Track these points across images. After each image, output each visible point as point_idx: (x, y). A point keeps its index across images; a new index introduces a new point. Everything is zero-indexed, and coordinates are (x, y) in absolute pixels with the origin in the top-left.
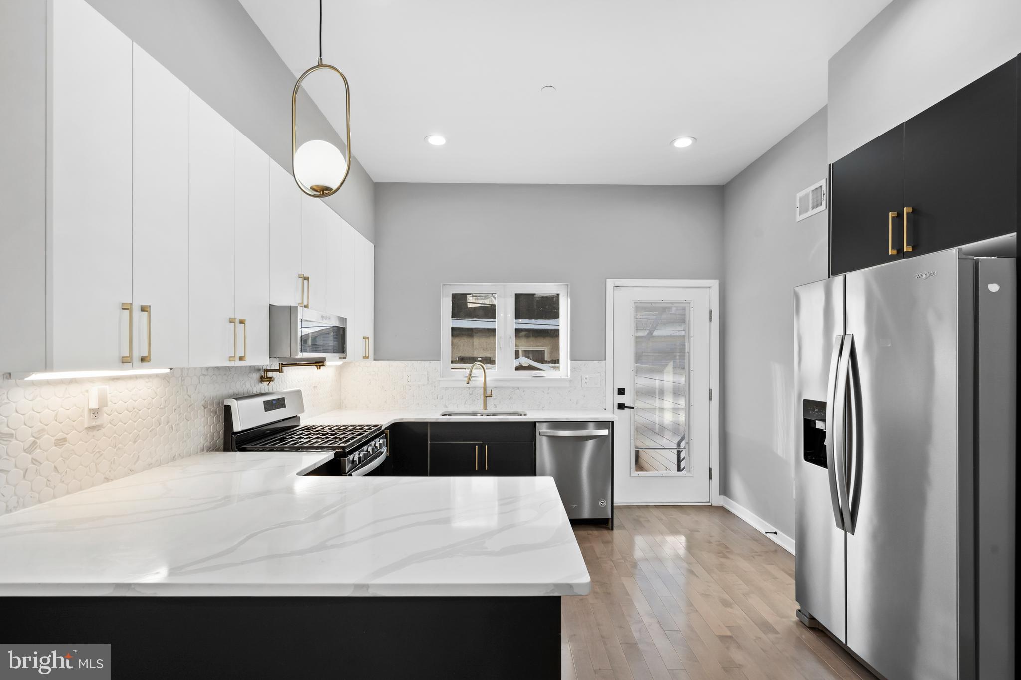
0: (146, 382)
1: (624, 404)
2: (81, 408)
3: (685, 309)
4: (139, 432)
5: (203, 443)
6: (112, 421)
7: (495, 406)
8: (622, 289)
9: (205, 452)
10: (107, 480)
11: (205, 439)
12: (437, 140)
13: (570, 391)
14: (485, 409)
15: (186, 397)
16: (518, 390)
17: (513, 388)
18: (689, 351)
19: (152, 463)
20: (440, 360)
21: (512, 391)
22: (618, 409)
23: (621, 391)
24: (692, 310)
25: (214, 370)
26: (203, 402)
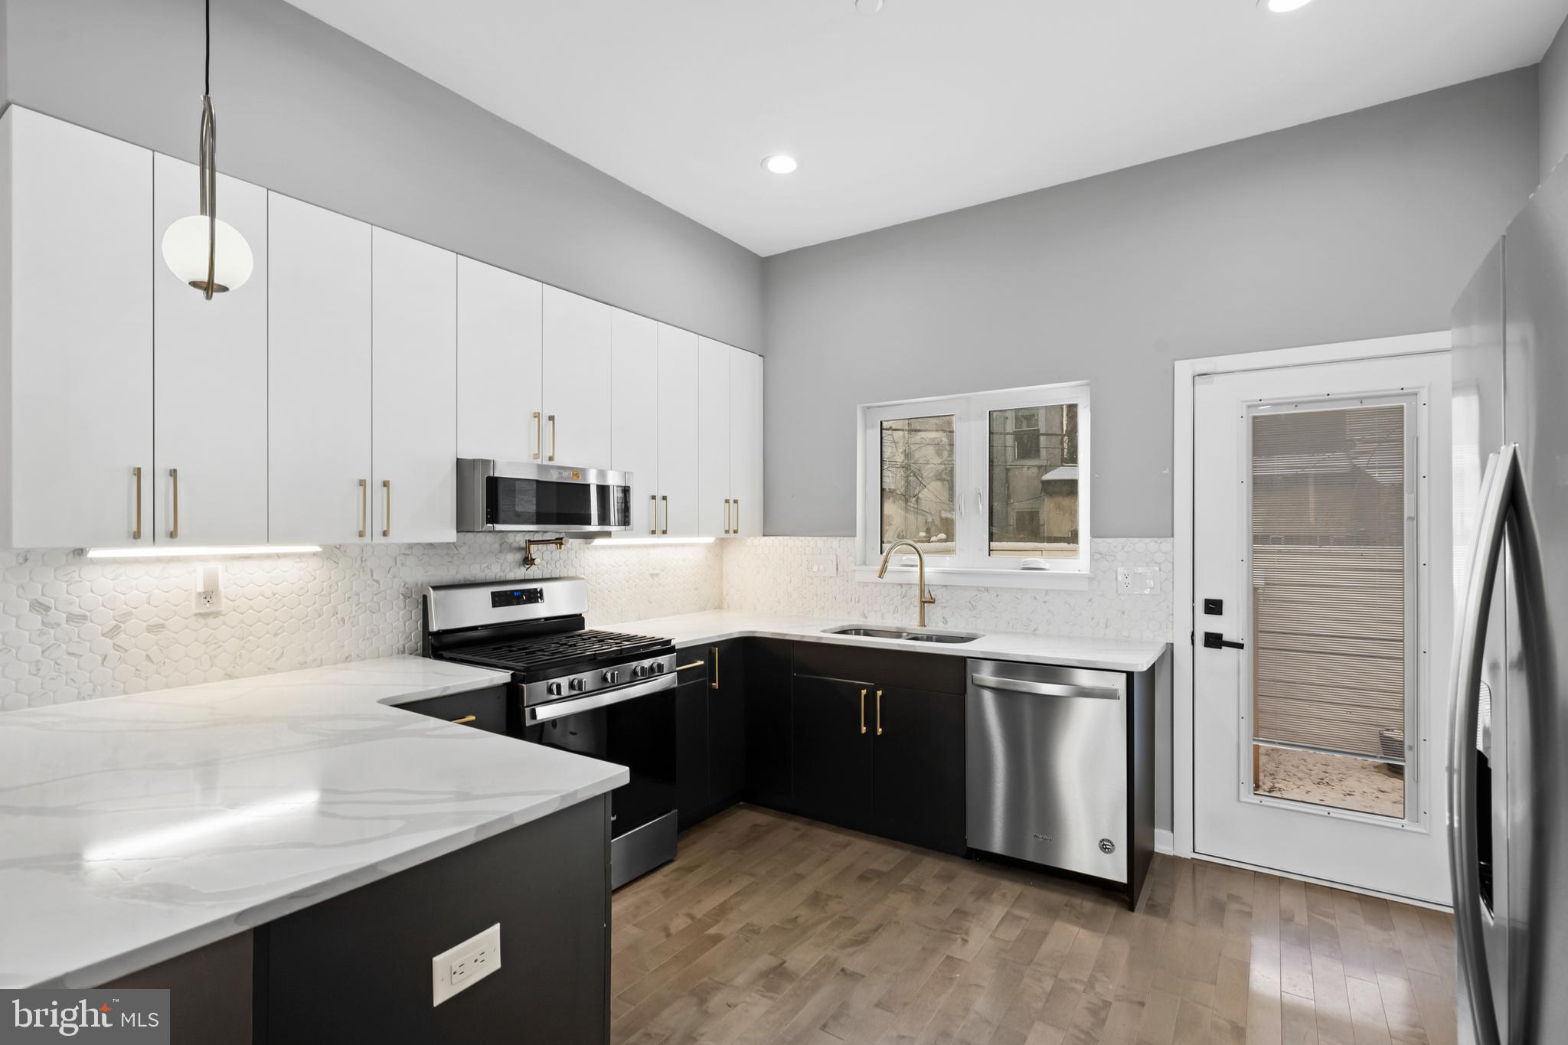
0: (297, 562)
1: (1221, 635)
2: (186, 591)
3: (1400, 411)
4: (284, 622)
5: (401, 642)
6: (238, 607)
7: (945, 622)
8: (1216, 377)
9: (407, 654)
10: (230, 676)
11: (407, 638)
12: (782, 164)
13: (1090, 600)
14: (923, 624)
15: (370, 582)
16: (986, 594)
17: (978, 589)
18: (1413, 514)
19: (306, 663)
20: (855, 536)
21: (976, 595)
22: (1205, 646)
23: (1214, 607)
24: (1423, 412)
25: (425, 548)
26: (402, 590)
